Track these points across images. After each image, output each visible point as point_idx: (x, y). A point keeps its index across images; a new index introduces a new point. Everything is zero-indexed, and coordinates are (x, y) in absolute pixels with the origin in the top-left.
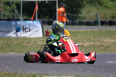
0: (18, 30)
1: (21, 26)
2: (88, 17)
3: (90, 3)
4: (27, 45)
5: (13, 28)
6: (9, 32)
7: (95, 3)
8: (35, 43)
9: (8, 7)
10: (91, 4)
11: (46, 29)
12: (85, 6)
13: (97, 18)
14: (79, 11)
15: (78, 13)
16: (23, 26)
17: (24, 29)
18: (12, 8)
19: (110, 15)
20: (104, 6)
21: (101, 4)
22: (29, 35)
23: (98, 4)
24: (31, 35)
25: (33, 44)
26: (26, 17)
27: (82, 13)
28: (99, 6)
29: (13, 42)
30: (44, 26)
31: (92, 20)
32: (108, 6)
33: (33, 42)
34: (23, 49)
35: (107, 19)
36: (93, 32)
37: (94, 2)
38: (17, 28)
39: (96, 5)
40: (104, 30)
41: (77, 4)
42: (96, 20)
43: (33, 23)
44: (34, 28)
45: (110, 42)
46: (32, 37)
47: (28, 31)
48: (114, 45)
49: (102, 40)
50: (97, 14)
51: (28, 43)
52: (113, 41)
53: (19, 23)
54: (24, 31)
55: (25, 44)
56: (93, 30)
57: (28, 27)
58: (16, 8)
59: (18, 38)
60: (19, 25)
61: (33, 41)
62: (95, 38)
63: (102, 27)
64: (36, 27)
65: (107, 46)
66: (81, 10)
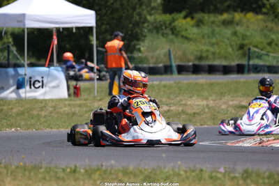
0: (20, 85)
1: (27, 78)
2: (152, 58)
3: (155, 31)
4: (40, 113)
5: (11, 81)
6: (3, 89)
7: (165, 31)
8: (55, 110)
10: (158, 32)
11: (74, 83)
12: (145, 36)
13: (170, 59)
14: (134, 46)
15: (132, 52)
16: (30, 78)
17: (32, 83)
18: (4, 43)
19: (195, 53)
20: (183, 36)
21: (175, 32)
22: (41, 95)
23: (170, 32)
24: (45, 94)
25: (51, 113)
26: (33, 60)
27: (139, 50)
28: (171, 37)
29: (12, 109)
31: (160, 63)
32: (190, 36)
33: (52, 107)
34: (33, 121)
35: (189, 61)
36: (165, 86)
37: (162, 29)
38: (19, 80)
39: (167, 34)
40: (185, 82)
41: (129, 33)
42: (168, 63)
43: (49, 71)
44: (51, 82)
45: (199, 105)
46: (47, 97)
47: (39, 87)
48: (207, 110)
49: (183, 103)
50: (169, 51)
51: (42, 110)
52: (205, 102)
53: (21, 71)
54: (32, 87)
55: (35, 112)
56: (163, 83)
57: (40, 80)
58: (12, 43)
59: (20, 100)
60: (22, 75)
61: (50, 105)
62: (169, 98)
63: (180, 76)
64: (55, 78)
65: (194, 113)
66: (138, 44)
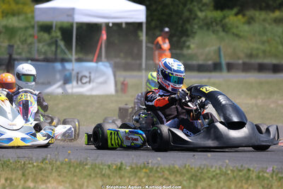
0: (67, 81)
1: (74, 73)
2: (202, 54)
3: (205, 28)
4: (86, 109)
5: (58, 76)
6: (49, 84)
8: (101, 106)
9: (46, 36)
10: (208, 29)
11: (122, 79)
12: (195, 33)
13: (220, 57)
14: (184, 42)
15: (181, 48)
16: (78, 73)
17: (79, 78)
18: (52, 38)
19: (245, 50)
20: (233, 34)
21: (226, 29)
22: (88, 90)
23: (220, 29)
24: (92, 89)
25: (97, 108)
26: (81, 56)
27: (189, 47)
28: (222, 34)
29: (58, 104)
30: (118, 73)
31: (209, 60)
32: (242, 34)
33: (98, 103)
35: (239, 58)
37: (213, 26)
38: (66, 76)
39: (218, 31)
40: (235, 80)
41: (180, 29)
42: (218, 61)
43: (97, 67)
44: (99, 77)
45: (247, 104)
46: (94, 93)
47: (86, 83)
48: (255, 109)
51: (88, 106)
52: (253, 101)
53: (68, 66)
54: (79, 82)
55: (82, 108)
56: (212, 80)
57: (87, 74)
58: (60, 37)
59: (66, 95)
60: (68, 70)
61: (97, 101)
63: (229, 74)
64: (103, 74)
66: (189, 41)
